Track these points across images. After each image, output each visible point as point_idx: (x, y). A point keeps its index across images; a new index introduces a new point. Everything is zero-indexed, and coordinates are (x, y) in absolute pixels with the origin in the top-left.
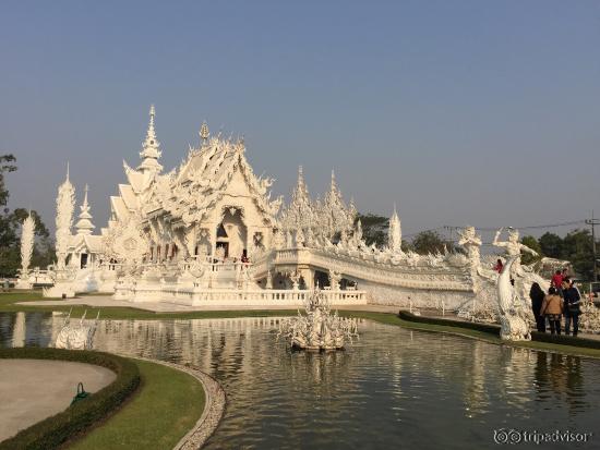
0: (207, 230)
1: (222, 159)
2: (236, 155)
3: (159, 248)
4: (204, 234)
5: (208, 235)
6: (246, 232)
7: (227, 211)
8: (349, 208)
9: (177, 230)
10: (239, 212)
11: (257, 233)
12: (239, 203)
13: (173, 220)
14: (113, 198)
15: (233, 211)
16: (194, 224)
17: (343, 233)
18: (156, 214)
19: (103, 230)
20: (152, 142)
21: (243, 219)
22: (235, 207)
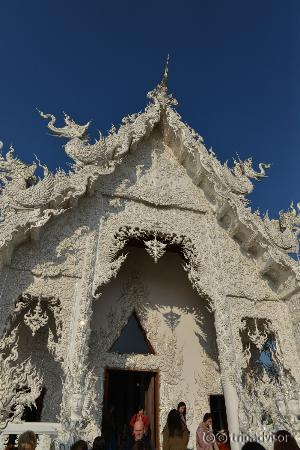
7: (134, 245)
10: (176, 252)
11: (249, 321)
12: (174, 225)
15: (156, 249)
21: (192, 274)
22: (161, 238)
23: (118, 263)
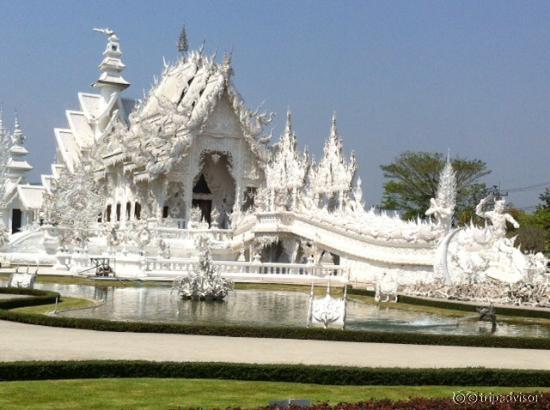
0: (180, 185)
1: (203, 83)
2: (221, 79)
3: (119, 206)
4: (176, 190)
5: (182, 191)
6: (234, 187)
7: (207, 158)
8: (349, 161)
9: (139, 183)
10: (225, 159)
11: (249, 189)
12: (224, 147)
13: (136, 170)
14: (57, 131)
15: (216, 158)
16: (161, 176)
17: (341, 194)
18: (113, 160)
19: (43, 177)
20: (114, 48)
21: (230, 169)
22: (219, 153)
23: (201, 167)
